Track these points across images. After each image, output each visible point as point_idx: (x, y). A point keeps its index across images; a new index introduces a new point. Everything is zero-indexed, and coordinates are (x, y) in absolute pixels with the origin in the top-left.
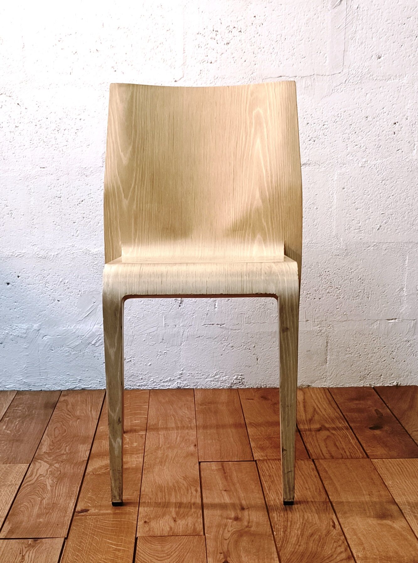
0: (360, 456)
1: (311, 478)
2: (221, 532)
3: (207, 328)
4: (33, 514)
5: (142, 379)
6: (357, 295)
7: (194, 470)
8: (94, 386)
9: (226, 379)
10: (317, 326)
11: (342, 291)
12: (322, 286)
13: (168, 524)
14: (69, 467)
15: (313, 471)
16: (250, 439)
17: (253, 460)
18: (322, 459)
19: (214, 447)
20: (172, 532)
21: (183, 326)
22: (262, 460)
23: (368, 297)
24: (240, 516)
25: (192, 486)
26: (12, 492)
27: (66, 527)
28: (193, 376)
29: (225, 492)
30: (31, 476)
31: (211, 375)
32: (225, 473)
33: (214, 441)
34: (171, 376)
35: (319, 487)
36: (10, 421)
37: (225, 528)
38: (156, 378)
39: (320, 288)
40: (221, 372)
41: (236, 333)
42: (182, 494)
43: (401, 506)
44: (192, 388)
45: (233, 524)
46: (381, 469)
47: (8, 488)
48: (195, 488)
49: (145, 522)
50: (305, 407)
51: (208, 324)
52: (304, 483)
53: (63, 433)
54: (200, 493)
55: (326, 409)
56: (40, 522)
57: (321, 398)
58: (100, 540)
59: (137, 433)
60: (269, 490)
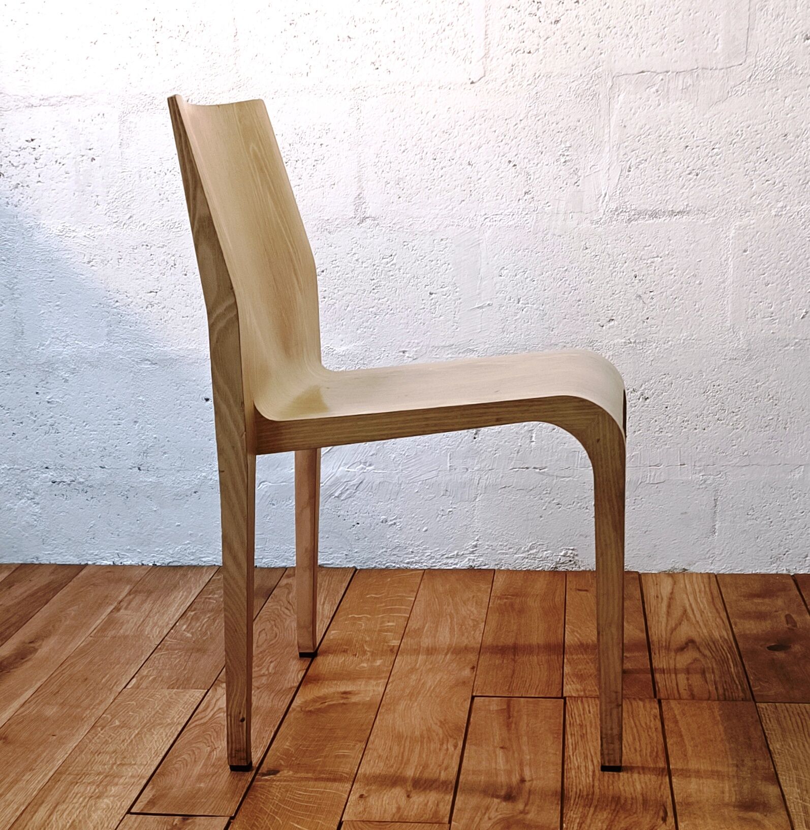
0: (739, 697)
1: (648, 731)
2: (477, 819)
3: (517, 473)
4: (192, 773)
5: (412, 552)
6: (766, 425)
7: (461, 710)
8: (337, 563)
9: (547, 555)
10: (700, 472)
11: (740, 418)
12: (708, 409)
13: (396, 800)
14: (266, 698)
15: (655, 719)
16: (565, 660)
17: (560, 696)
18: (675, 699)
19: (503, 671)
20: (399, 815)
21: (478, 470)
22: (575, 697)
23: (785, 428)
24: (514, 794)
25: (451, 737)
26: (170, 736)
27: (236, 799)
28: (493, 550)
29: (502, 750)
30: (204, 710)
31: (523, 549)
32: (509, 717)
33: (505, 661)
34: (458, 548)
35: (657, 749)
36: (196, 618)
37: (485, 813)
38: (436, 551)
39: (704, 412)
40: (540, 545)
41: (565, 483)
42: (430, 752)
43: (785, 788)
44: (493, 568)
45: (500, 806)
46: (768, 721)
47: (164, 729)
48: (455, 741)
49: (361, 796)
50: (669, 606)
51: (519, 468)
52: (634, 739)
53: (272, 640)
54: (461, 751)
55: (703, 612)
56: (200, 789)
57: (700, 592)
58: (284, 823)
59: (386, 644)
60: (575, 749)
